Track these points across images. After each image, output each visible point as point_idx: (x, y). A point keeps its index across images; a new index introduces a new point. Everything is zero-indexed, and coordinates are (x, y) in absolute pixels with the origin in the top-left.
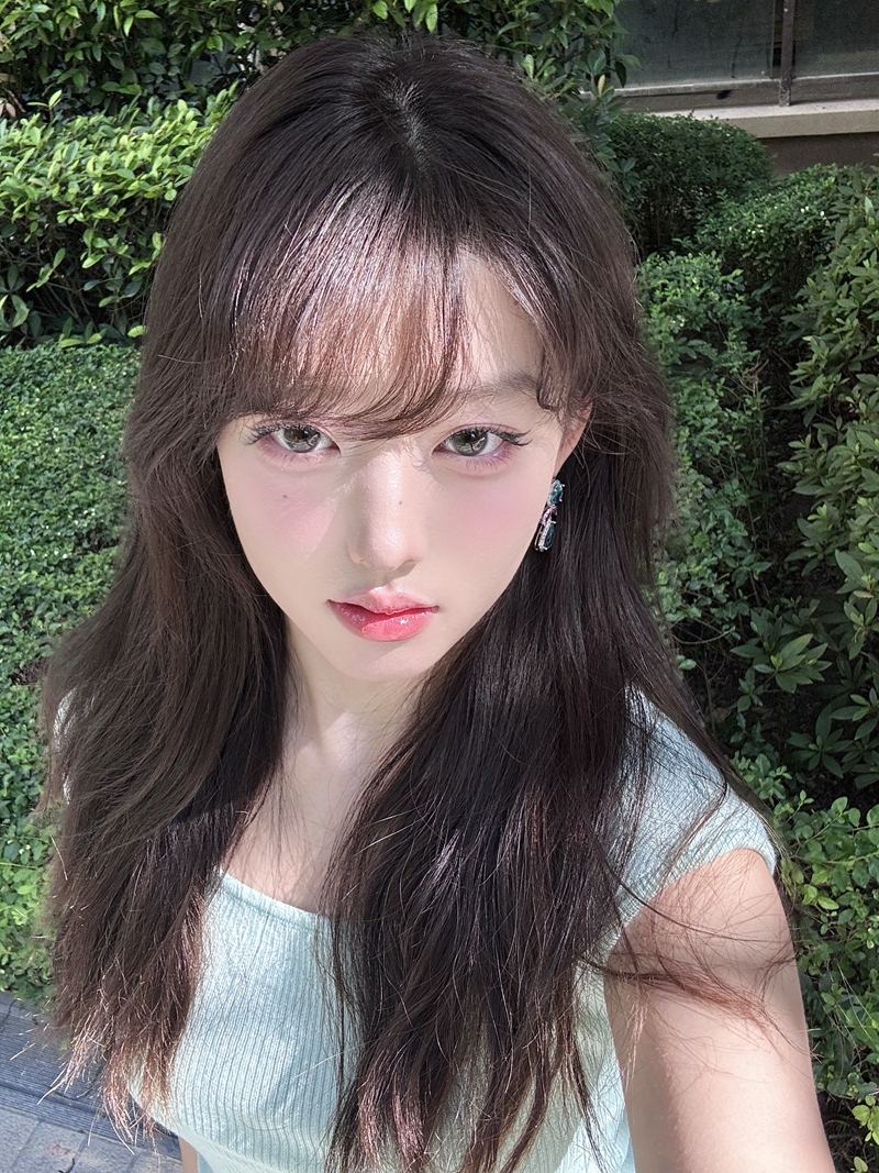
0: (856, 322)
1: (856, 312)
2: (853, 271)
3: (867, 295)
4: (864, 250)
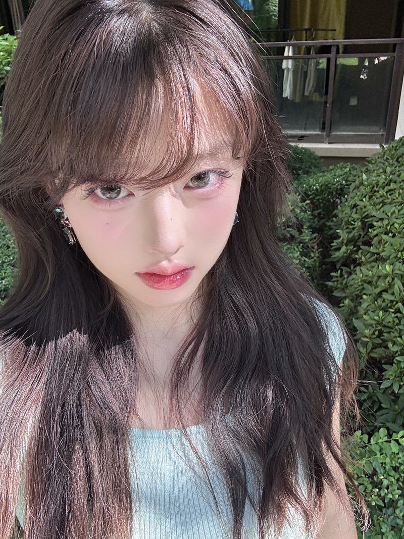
0: (360, 224)
1: (359, 220)
2: (359, 203)
3: (364, 213)
4: (362, 195)
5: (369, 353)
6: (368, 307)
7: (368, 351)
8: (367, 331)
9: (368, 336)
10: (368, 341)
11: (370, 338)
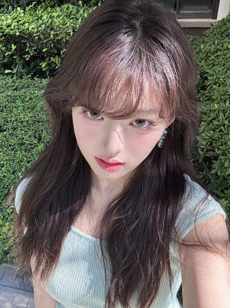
1: (200, 74)
2: (199, 64)
3: (202, 70)
4: (201, 58)
5: (204, 154)
6: (205, 129)
7: (204, 153)
8: (204, 142)
9: (204, 145)
10: (204, 148)
11: (205, 146)
